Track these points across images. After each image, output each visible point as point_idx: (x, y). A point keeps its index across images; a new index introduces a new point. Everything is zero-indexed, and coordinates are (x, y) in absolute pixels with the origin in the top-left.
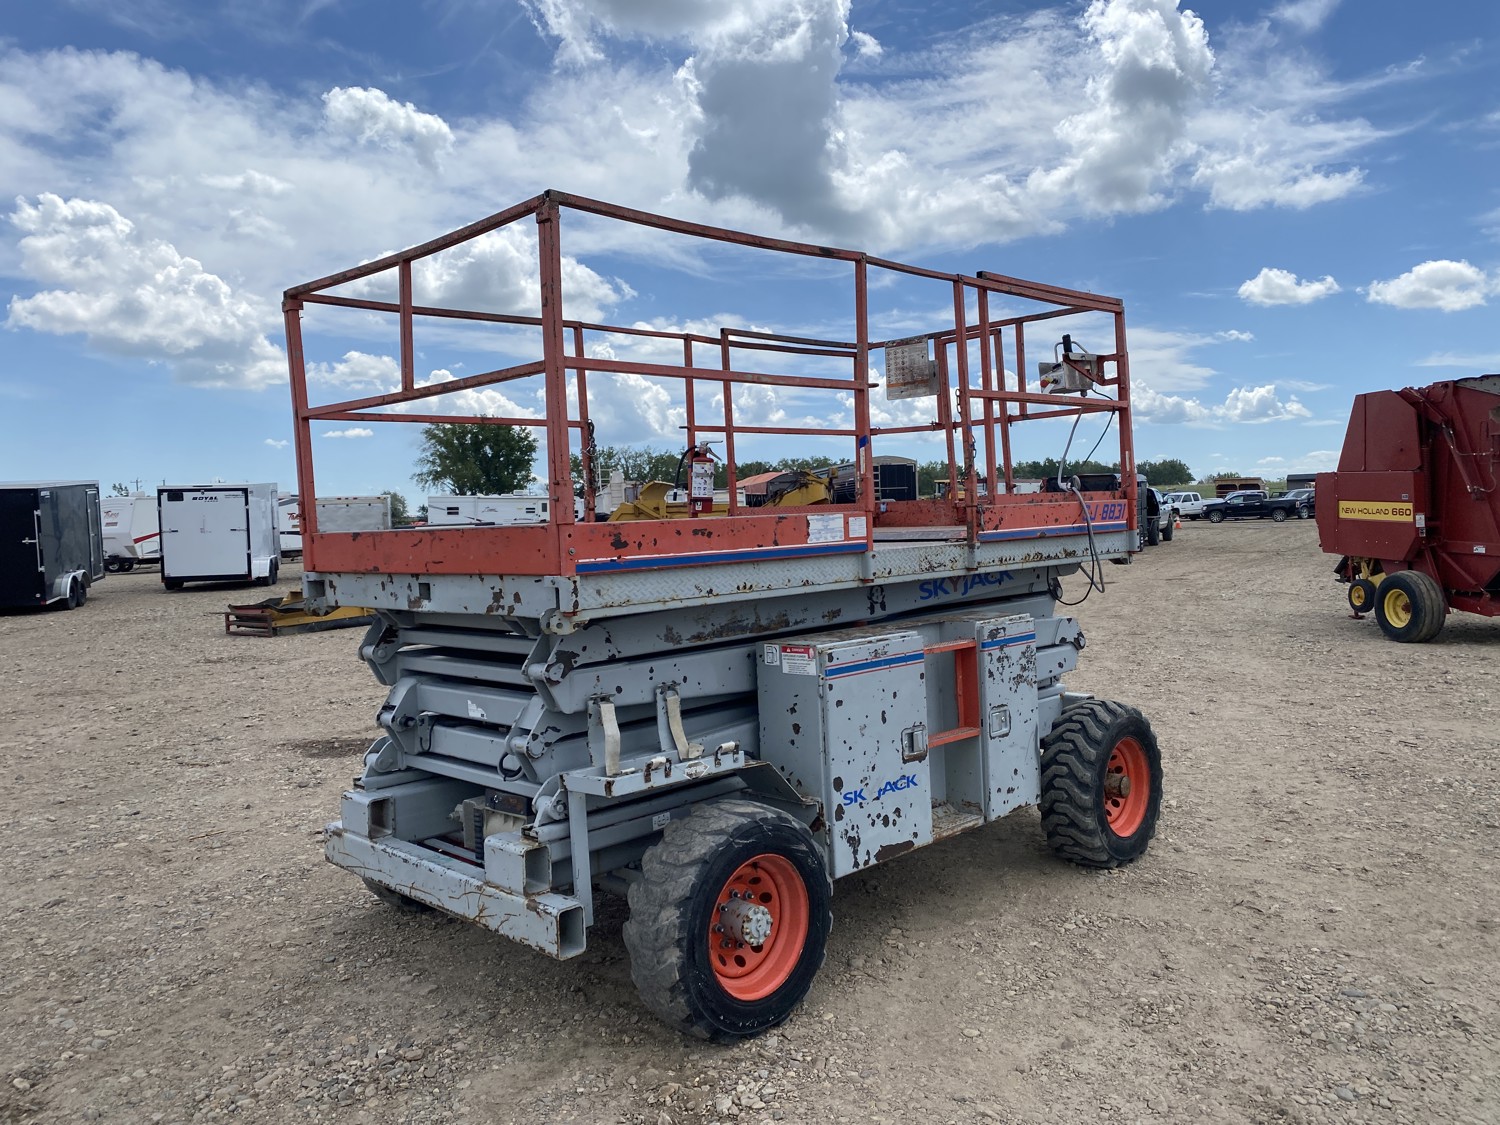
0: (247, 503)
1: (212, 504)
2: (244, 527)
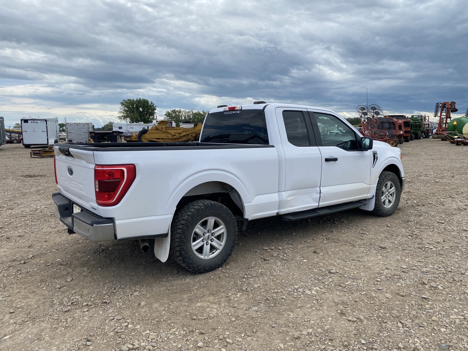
0: (47, 124)
1: (37, 124)
2: (46, 131)
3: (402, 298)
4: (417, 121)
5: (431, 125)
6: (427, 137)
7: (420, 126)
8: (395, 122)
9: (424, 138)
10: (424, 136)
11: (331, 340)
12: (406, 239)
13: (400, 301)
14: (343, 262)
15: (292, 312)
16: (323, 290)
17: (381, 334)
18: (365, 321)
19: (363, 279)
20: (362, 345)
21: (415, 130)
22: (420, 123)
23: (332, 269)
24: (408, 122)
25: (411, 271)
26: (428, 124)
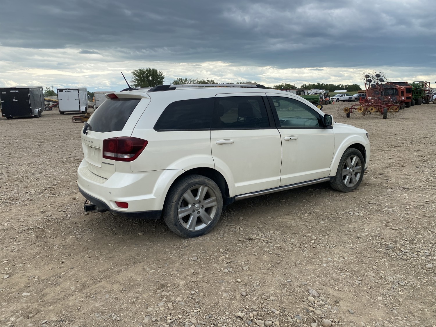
0: (78, 93)
1: (70, 93)
2: (78, 99)
3: (428, 218)
4: (418, 87)
5: (432, 91)
6: (427, 102)
7: (421, 92)
8: (398, 88)
9: (424, 103)
10: (424, 102)
11: (383, 239)
12: (423, 183)
13: (427, 220)
14: (377, 197)
15: (350, 224)
16: (368, 213)
17: (417, 236)
18: (404, 230)
19: (396, 207)
20: (406, 241)
21: (416, 96)
22: (421, 89)
23: (370, 201)
24: (410, 88)
25: (432, 203)
26: (429, 90)
